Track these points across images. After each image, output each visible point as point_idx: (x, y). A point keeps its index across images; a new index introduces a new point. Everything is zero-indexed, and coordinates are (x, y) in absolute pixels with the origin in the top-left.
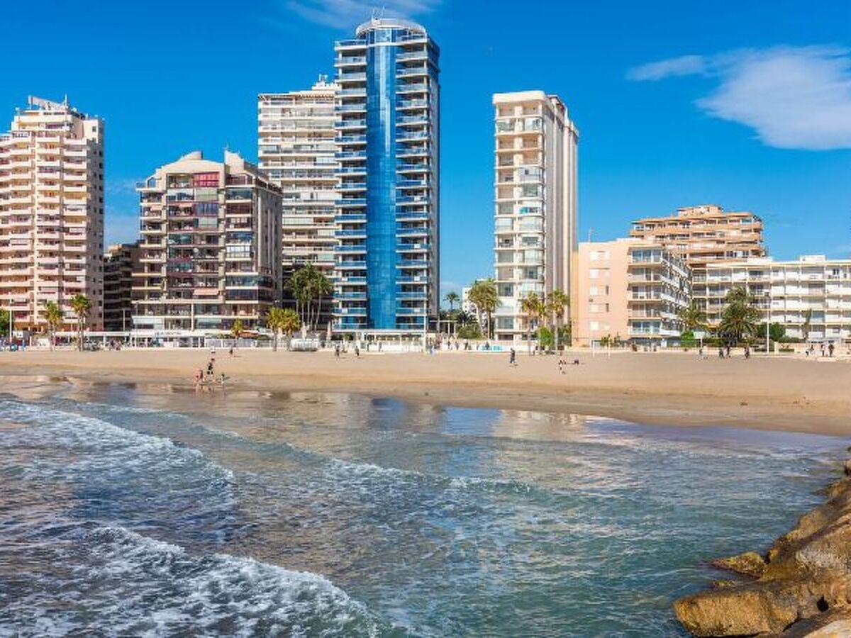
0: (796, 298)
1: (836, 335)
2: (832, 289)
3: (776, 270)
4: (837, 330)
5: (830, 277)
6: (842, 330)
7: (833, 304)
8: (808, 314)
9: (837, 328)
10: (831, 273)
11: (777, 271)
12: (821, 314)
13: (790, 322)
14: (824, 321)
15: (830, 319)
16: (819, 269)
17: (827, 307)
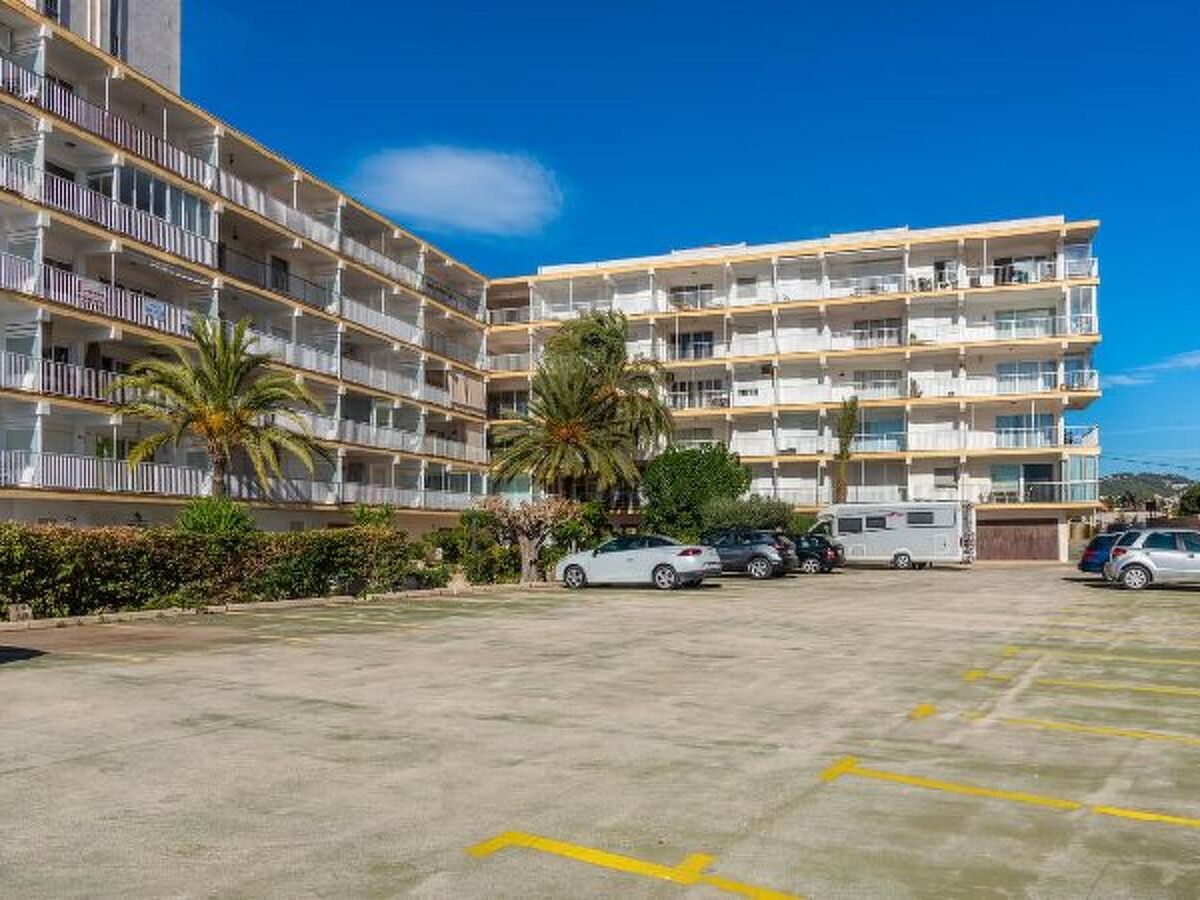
0: (807, 368)
1: (945, 494)
2: (929, 332)
3: (746, 277)
4: (949, 479)
5: (923, 284)
6: (964, 477)
7: (933, 386)
8: (848, 422)
9: (947, 468)
10: (928, 272)
11: (752, 281)
12: (893, 421)
13: (792, 451)
14: (903, 445)
15: (924, 439)
16: (889, 262)
17: (916, 394)
